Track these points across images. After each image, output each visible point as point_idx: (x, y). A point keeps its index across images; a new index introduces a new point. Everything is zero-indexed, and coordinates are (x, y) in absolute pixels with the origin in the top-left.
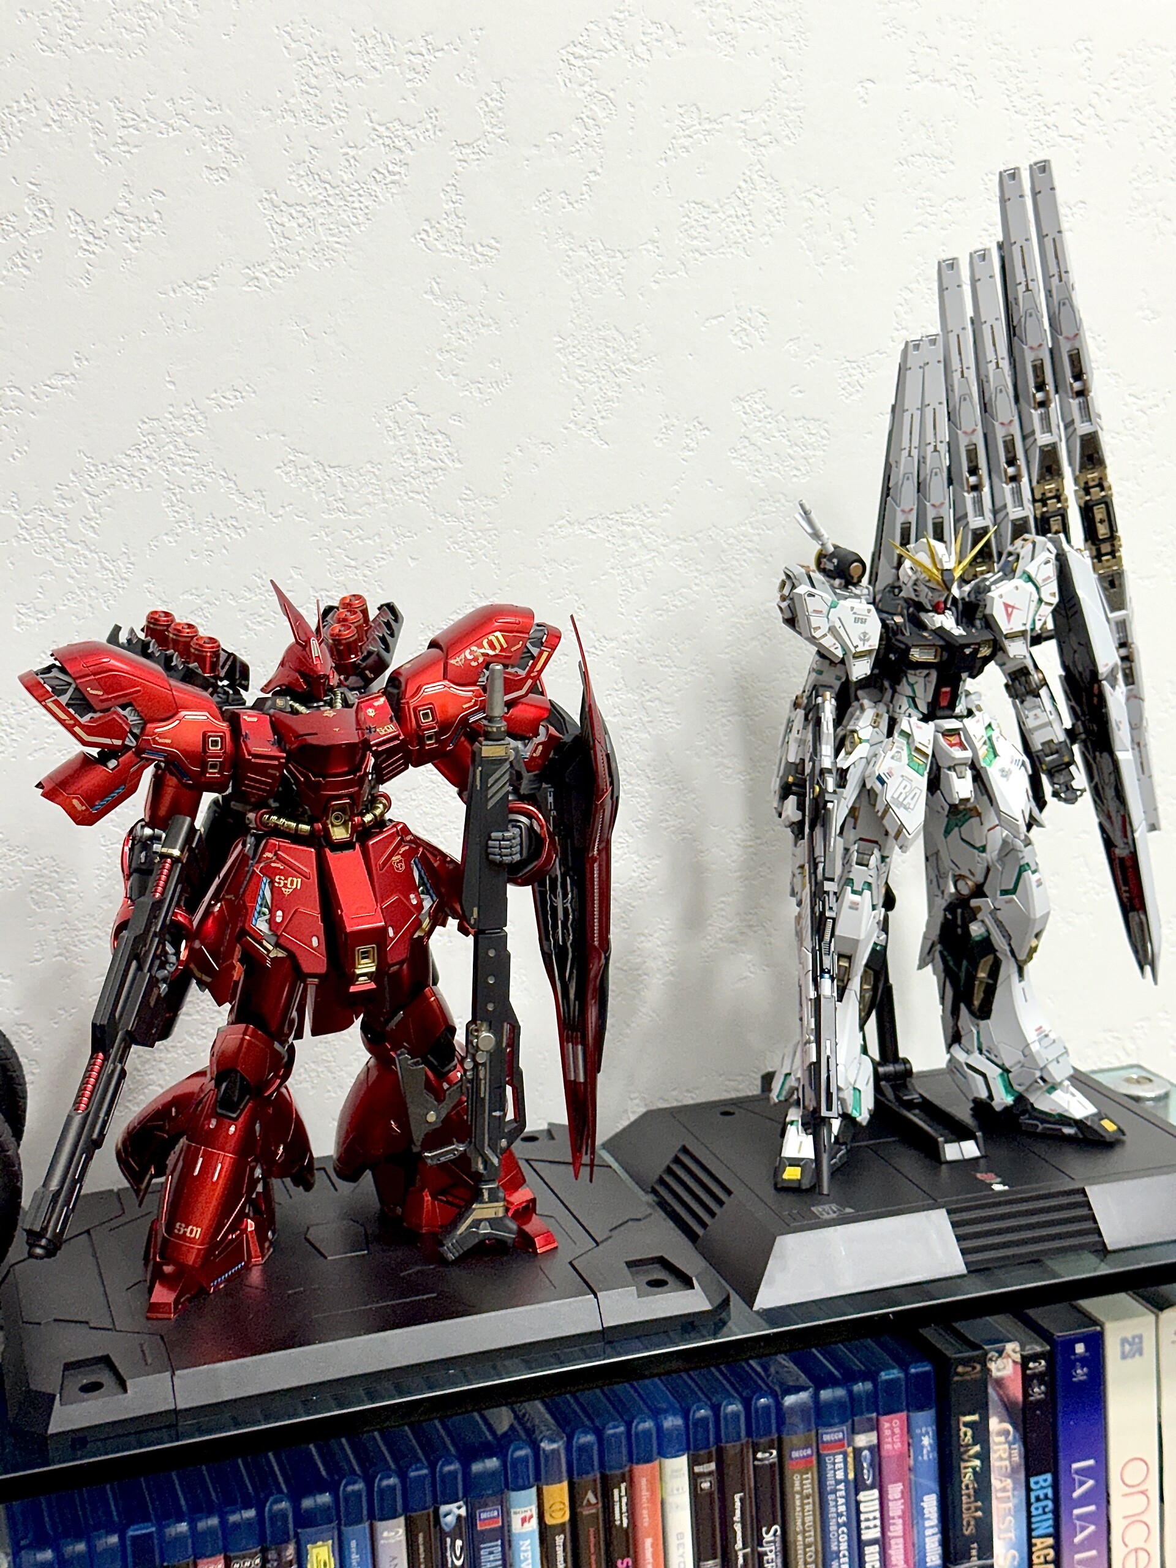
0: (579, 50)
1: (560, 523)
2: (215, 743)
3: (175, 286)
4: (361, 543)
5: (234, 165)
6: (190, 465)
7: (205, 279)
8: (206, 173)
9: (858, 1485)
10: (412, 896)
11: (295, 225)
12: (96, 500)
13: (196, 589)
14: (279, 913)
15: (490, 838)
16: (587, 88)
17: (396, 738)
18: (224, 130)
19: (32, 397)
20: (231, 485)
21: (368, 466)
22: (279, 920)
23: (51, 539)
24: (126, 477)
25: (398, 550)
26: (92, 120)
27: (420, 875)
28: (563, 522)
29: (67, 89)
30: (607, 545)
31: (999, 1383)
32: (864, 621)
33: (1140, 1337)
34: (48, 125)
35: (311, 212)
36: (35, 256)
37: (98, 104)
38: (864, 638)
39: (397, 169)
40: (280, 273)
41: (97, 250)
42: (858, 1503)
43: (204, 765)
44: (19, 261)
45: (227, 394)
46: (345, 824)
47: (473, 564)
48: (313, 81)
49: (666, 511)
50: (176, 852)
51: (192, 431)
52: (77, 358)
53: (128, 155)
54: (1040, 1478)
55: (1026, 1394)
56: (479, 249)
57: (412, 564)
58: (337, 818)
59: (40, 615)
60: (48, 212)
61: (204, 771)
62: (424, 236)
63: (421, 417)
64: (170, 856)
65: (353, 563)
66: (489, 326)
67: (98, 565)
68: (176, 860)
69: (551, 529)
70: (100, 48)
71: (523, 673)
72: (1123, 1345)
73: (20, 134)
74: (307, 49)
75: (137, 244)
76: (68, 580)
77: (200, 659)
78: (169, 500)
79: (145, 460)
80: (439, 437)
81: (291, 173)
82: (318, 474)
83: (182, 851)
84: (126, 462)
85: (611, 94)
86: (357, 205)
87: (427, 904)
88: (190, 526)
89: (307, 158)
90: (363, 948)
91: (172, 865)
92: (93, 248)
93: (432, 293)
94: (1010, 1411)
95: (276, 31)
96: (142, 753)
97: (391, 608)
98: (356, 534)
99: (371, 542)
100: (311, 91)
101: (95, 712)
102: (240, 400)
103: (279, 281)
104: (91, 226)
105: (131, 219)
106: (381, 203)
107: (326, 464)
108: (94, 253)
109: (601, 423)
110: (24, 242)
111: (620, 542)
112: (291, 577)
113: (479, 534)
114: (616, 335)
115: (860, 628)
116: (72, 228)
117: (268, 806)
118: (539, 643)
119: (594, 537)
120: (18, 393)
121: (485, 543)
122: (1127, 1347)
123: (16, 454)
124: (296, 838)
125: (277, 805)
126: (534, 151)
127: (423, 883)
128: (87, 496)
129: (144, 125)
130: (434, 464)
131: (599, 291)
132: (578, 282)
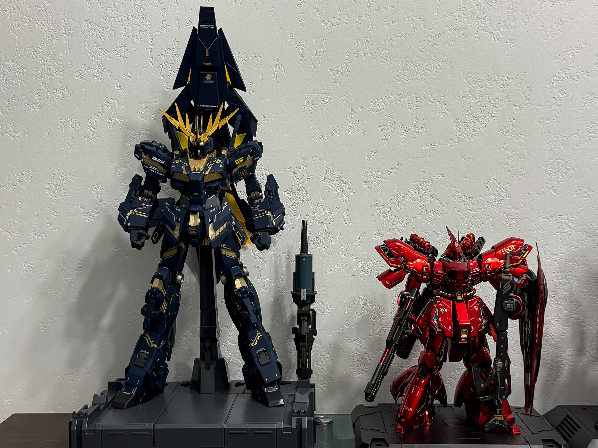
0: (555, 78)
1: (540, 218)
2: (426, 269)
3: (427, 145)
4: (476, 220)
5: (447, 112)
6: (427, 195)
7: (436, 143)
8: (439, 114)
10: (480, 318)
11: (463, 128)
12: (399, 204)
13: (426, 231)
14: (440, 318)
15: (504, 303)
16: (558, 89)
17: (478, 272)
18: (445, 102)
19: (385, 175)
20: (438, 201)
21: (480, 197)
22: (440, 320)
23: (386, 214)
24: (408, 198)
25: (488, 223)
26: (408, 100)
27: (483, 313)
28: (542, 217)
29: (402, 92)
30: (556, 225)
34: (396, 101)
35: (468, 125)
36: (389, 136)
37: (410, 95)
39: (496, 113)
40: (458, 141)
41: (406, 135)
43: (422, 274)
44: (385, 138)
45: (440, 176)
46: (461, 295)
47: (511, 228)
48: (473, 88)
49: (577, 216)
50: (413, 298)
51: (428, 186)
52: (398, 164)
53: (417, 109)
56: (520, 135)
57: (492, 227)
58: (459, 293)
59: (381, 236)
60: (394, 124)
61: (422, 276)
62: (502, 131)
63: (497, 184)
64: (411, 298)
65: (473, 226)
66: (521, 158)
67: (398, 222)
68: (412, 300)
69: (537, 219)
70: (412, 80)
71: (519, 258)
73: (388, 104)
74: (471, 80)
75: (418, 133)
76: (390, 226)
77: (424, 247)
78: (420, 204)
79: (414, 193)
80: (503, 190)
81: (463, 114)
82: (465, 199)
83: (414, 297)
84: (409, 193)
85: (565, 91)
86: (482, 123)
87: (484, 321)
88: (425, 213)
89: (469, 109)
90: (464, 330)
91: (411, 301)
92: (405, 134)
93: (504, 148)
95: (463, 75)
96: (406, 270)
97: (482, 238)
98: (475, 217)
99: (479, 220)
100: (471, 91)
101: (394, 257)
102: (443, 177)
103: (458, 144)
104: (405, 128)
105: (416, 126)
106: (490, 122)
107: (467, 197)
108: (405, 136)
109: (556, 188)
110: (386, 132)
111: (561, 225)
112: (454, 229)
113: (514, 219)
114: (563, 161)
116: (400, 129)
117: (440, 288)
118: (525, 249)
119: (552, 223)
120: (381, 173)
121: (515, 222)
123: (379, 190)
124: (447, 297)
125: (442, 288)
126: (539, 107)
127: (483, 315)
128: (397, 202)
129: (422, 101)
130: (501, 198)
131: (557, 148)
132: (551, 145)
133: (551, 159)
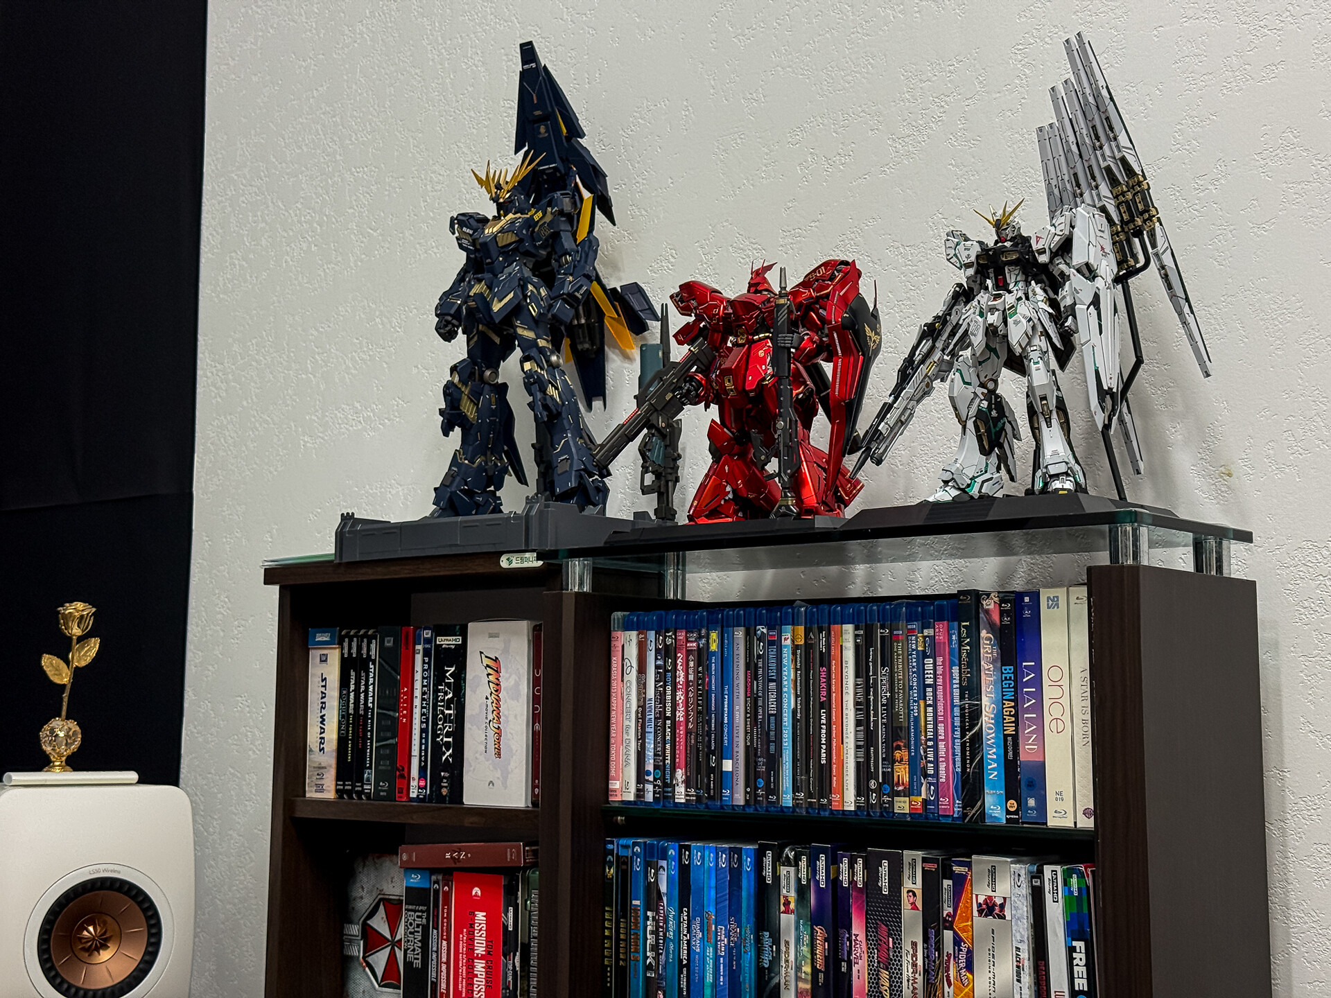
0: (1020, 47)
9: (925, 655)
10: (763, 366)
15: (778, 337)
16: (1023, 63)
21: (922, 244)
25: (930, 281)
31: (987, 612)
32: (969, 250)
33: (1057, 597)
38: (968, 257)
39: (941, 115)
42: (924, 664)
46: (743, 337)
54: (1008, 667)
55: (1001, 621)
58: (740, 335)
62: (950, 141)
63: (944, 220)
65: (912, 288)
72: (1048, 601)
82: (902, 250)
85: (1033, 62)
87: (770, 371)
93: (952, 164)
94: (992, 627)
98: (915, 275)
99: (920, 278)
115: (967, 252)
122: (1050, 602)
131: (1024, 151)
132: (1014, 149)
133: (1014, 169)
